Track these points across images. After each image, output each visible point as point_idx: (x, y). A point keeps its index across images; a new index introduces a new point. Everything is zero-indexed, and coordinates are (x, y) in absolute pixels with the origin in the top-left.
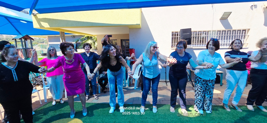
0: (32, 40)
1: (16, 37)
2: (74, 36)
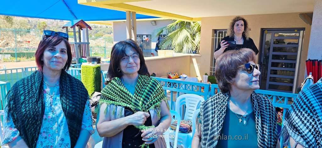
0: (89, 29)
1: (68, 24)
2: (155, 22)
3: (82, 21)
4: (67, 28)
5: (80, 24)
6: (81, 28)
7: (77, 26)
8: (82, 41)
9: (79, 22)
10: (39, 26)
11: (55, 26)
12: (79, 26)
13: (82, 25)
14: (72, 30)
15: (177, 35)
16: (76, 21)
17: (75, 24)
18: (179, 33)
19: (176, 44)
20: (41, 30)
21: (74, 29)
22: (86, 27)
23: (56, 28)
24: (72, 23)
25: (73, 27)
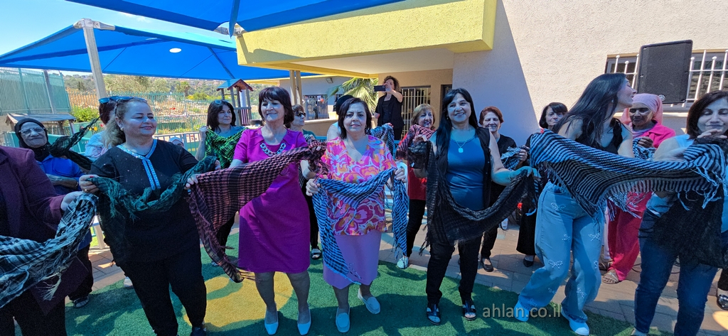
0: (249, 91)
1: (224, 85)
2: (331, 78)
3: (241, 81)
6: (240, 89)
7: (235, 87)
8: (242, 106)
9: (237, 82)
12: (238, 87)
13: (241, 86)
14: (229, 92)
16: (233, 82)
17: (233, 85)
21: (232, 91)
22: (246, 87)
24: (229, 84)
25: (230, 88)
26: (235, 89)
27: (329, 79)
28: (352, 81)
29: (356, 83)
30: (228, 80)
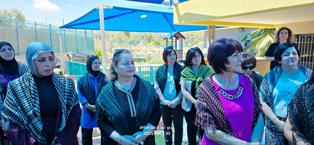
0: (183, 39)
1: (168, 36)
2: (243, 28)
3: (178, 33)
4: (167, 39)
5: (177, 35)
6: (177, 38)
7: (175, 37)
8: (178, 49)
9: (176, 34)
10: (146, 37)
11: (158, 36)
12: (176, 36)
13: (178, 36)
14: (170, 40)
15: (261, 41)
16: (174, 33)
17: (173, 36)
18: (262, 39)
19: (259, 49)
20: (147, 40)
21: (172, 40)
22: (181, 37)
23: (159, 38)
24: (171, 35)
25: (171, 38)
26: (174, 38)
27: (241, 29)
28: (259, 30)
29: (263, 31)
30: (171, 32)
